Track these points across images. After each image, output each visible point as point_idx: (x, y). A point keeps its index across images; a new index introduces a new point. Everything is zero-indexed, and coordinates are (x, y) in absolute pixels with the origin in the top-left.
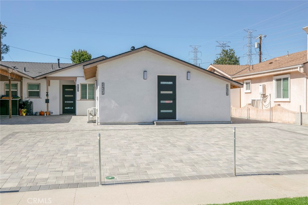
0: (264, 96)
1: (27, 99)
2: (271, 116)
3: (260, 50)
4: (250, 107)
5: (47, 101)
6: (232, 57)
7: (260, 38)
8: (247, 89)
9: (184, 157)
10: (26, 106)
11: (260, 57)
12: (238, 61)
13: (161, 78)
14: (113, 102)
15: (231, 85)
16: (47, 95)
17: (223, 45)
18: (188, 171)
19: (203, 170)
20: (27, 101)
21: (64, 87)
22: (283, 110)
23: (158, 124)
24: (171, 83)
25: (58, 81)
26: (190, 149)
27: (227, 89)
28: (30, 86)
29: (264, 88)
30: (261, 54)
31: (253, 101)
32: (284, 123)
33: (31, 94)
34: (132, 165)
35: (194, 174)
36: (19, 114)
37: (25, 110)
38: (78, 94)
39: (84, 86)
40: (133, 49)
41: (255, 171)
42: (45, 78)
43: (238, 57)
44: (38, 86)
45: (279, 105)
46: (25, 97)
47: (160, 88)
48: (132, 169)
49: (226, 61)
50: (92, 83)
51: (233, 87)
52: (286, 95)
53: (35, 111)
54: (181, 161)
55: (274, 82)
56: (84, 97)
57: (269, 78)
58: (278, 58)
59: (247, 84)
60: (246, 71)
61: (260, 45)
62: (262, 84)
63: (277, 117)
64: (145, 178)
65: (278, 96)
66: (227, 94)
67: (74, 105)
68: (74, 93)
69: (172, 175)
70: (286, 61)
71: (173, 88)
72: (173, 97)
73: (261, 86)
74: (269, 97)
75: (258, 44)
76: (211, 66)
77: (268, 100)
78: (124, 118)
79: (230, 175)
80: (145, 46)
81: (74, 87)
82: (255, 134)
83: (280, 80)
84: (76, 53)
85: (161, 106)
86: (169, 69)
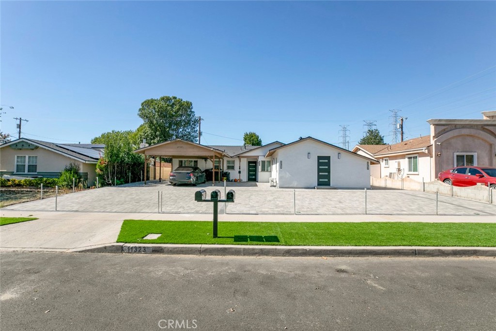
0: (399, 170)
1: (227, 171)
2: (403, 184)
3: (402, 130)
4: (388, 178)
5: (240, 172)
6: (377, 136)
7: (402, 120)
8: (386, 164)
9: (337, 206)
10: (226, 175)
11: (402, 136)
12: (382, 139)
13: (319, 158)
14: (288, 173)
15: (371, 162)
16: (240, 168)
17: (370, 125)
18: (340, 211)
19: (348, 212)
20: (227, 172)
21: (249, 162)
22: (411, 181)
23: (317, 188)
24: (327, 161)
25: (246, 159)
26: (340, 202)
27: (368, 165)
28: (228, 162)
29: (399, 164)
30: (402, 133)
31: (391, 174)
32: (411, 190)
33: (229, 167)
34: (308, 208)
35: (343, 213)
36: (222, 180)
37: (226, 178)
38: (260, 168)
39: (263, 162)
40: (301, 139)
41: (378, 213)
42: (238, 157)
43: (382, 136)
44: (234, 162)
45: (409, 177)
46: (225, 170)
47: (319, 164)
48: (308, 209)
49: (372, 139)
50: (269, 160)
51: (372, 163)
52: (415, 169)
53: (231, 179)
54: (336, 207)
55: (407, 160)
56: (263, 170)
57: (403, 157)
58: (412, 139)
59: (386, 160)
60: (385, 150)
61: (402, 126)
62: (397, 161)
63: (408, 185)
64: (317, 213)
65: (410, 170)
66: (368, 169)
67: (255, 175)
68: (255, 167)
69: (331, 213)
70: (417, 143)
71: (328, 164)
72: (328, 171)
73: (397, 163)
74: (403, 171)
75: (400, 125)
76: (357, 146)
77: (402, 173)
78: (295, 184)
79: (363, 214)
80: (309, 137)
81: (255, 163)
82: (386, 196)
83: (411, 158)
84: (247, 135)
85: (319, 177)
86: (325, 152)
